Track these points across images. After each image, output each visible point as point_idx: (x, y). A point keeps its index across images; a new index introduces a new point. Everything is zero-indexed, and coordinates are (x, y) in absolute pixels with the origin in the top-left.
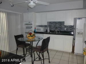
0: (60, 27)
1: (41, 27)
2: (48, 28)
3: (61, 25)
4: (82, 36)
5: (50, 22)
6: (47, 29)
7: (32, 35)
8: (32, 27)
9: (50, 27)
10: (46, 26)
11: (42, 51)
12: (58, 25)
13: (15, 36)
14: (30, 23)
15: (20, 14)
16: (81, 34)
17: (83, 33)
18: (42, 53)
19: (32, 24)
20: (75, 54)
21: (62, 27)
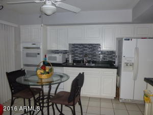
0: (91, 54)
1: (56, 53)
2: (70, 56)
3: (94, 50)
4: (132, 68)
5: (74, 45)
6: (68, 58)
7: (47, 71)
8: (39, 54)
9: (73, 54)
10: (65, 52)
11: (72, 103)
12: (88, 51)
13: (7, 73)
14: (34, 46)
15: (15, 27)
16: (130, 65)
17: (133, 64)
18: (72, 107)
19: (39, 48)
20: (121, 101)
21: (95, 53)
